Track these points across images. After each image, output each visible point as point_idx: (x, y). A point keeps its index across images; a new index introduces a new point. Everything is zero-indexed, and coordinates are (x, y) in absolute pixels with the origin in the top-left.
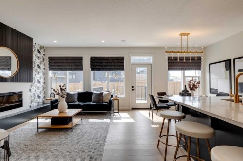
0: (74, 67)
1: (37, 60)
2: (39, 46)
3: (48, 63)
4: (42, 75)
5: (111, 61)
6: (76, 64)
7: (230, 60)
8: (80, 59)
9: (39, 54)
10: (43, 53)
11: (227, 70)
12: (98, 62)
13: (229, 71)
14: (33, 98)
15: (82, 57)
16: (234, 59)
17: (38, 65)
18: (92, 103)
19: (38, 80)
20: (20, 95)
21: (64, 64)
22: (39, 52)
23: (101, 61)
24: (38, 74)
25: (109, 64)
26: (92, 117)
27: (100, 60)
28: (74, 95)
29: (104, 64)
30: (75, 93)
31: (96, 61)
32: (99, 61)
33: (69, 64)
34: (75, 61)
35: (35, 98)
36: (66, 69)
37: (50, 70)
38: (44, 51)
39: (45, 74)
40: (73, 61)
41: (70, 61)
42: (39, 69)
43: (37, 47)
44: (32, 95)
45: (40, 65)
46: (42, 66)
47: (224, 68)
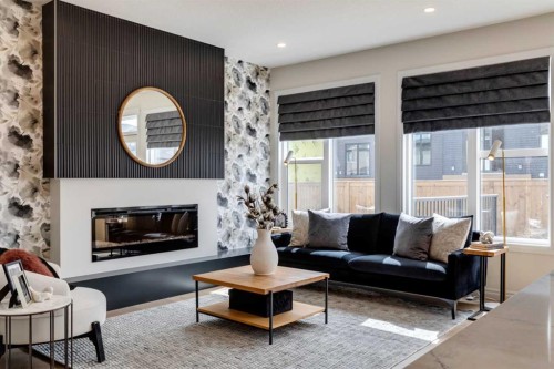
0: (347, 123)
1: (245, 111)
2: (252, 69)
3: (277, 116)
4: (260, 155)
5: (486, 85)
6: (354, 111)
8: (365, 94)
9: (250, 94)
10: (265, 89)
12: (428, 98)
14: (232, 225)
15: (372, 85)
17: (249, 127)
18: (388, 260)
19: (249, 173)
20: (191, 214)
21: (319, 116)
22: (252, 86)
23: (442, 90)
24: (249, 153)
25: (475, 99)
26: (380, 308)
27: (436, 85)
28: (336, 222)
29: (453, 101)
30: (341, 215)
31: (422, 92)
32: (432, 92)
33: (332, 114)
34: (350, 102)
35: (238, 226)
36: (323, 133)
37: (282, 139)
38: (268, 81)
39: (270, 153)
40: (343, 103)
41: (335, 104)
42: (250, 139)
43: (246, 72)
44: (230, 216)
45: (253, 127)
46: (261, 130)
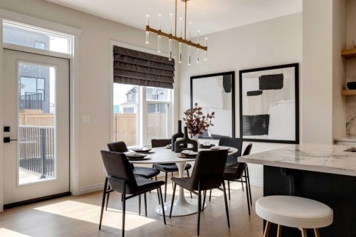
7: (233, 73)
11: (227, 91)
13: (230, 94)
16: (241, 72)
47: (221, 88)
